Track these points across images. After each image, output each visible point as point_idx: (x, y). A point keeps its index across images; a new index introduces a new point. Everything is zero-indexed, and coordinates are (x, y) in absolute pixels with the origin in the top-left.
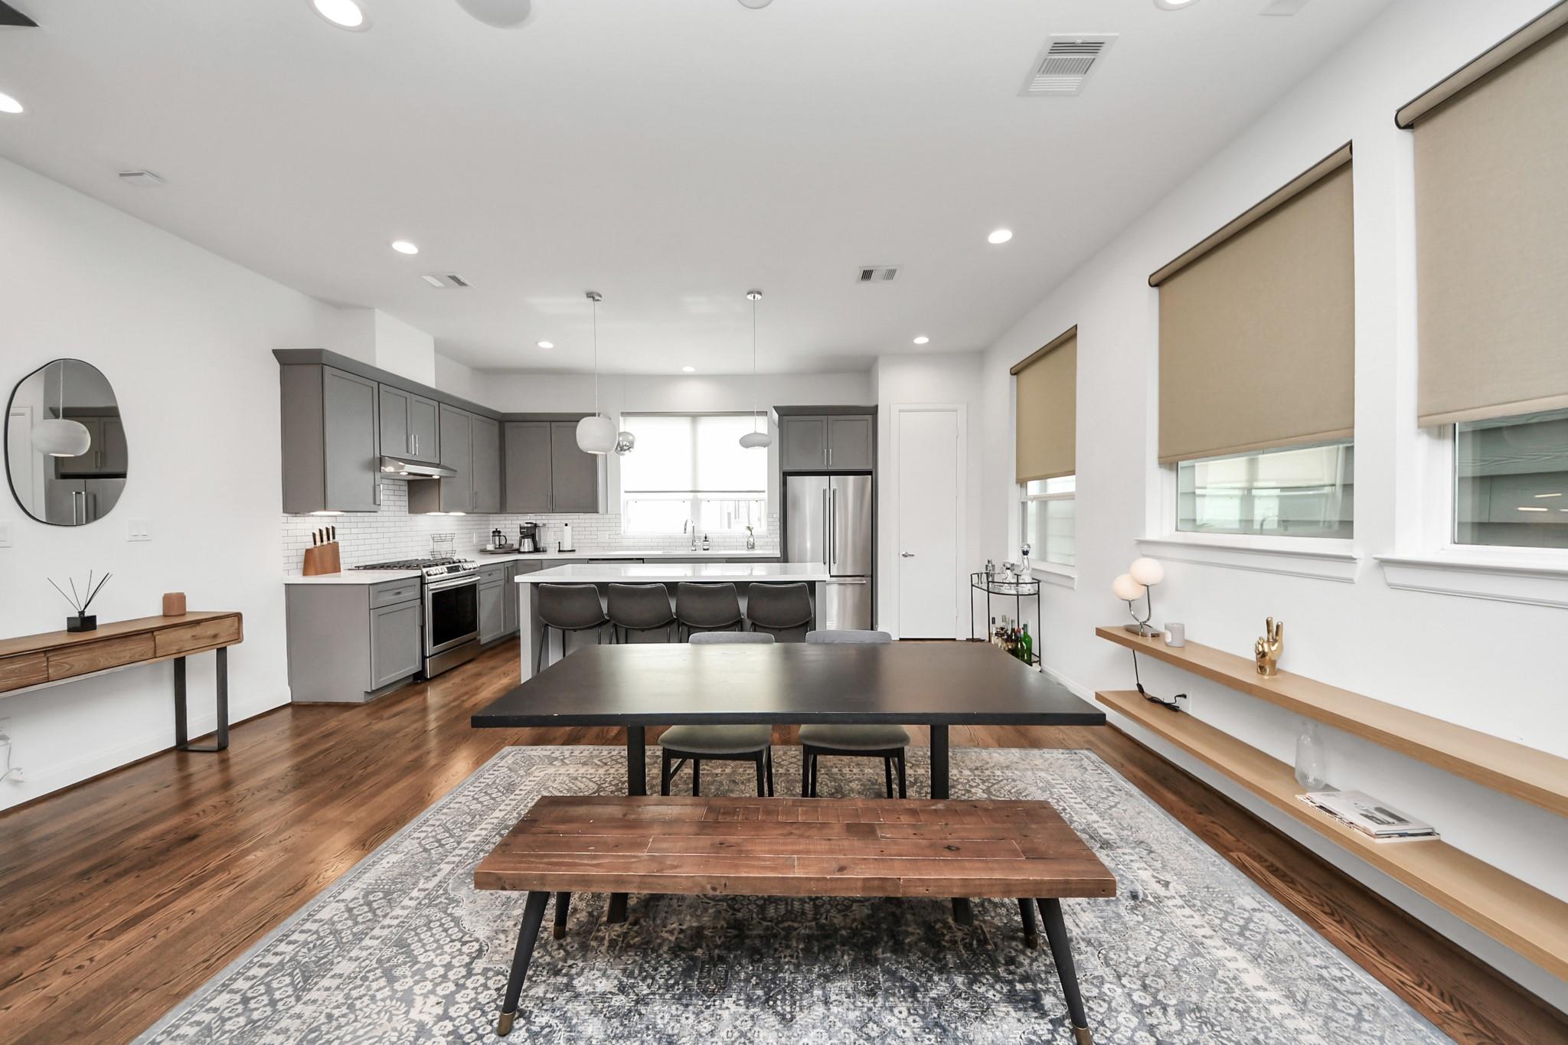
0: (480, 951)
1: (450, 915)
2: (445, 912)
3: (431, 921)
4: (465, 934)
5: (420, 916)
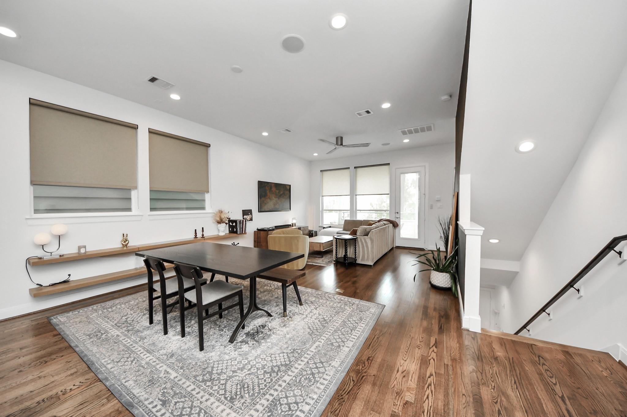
0: (304, 319)
1: (311, 330)
2: (312, 331)
3: (316, 330)
4: (307, 324)
5: (320, 333)
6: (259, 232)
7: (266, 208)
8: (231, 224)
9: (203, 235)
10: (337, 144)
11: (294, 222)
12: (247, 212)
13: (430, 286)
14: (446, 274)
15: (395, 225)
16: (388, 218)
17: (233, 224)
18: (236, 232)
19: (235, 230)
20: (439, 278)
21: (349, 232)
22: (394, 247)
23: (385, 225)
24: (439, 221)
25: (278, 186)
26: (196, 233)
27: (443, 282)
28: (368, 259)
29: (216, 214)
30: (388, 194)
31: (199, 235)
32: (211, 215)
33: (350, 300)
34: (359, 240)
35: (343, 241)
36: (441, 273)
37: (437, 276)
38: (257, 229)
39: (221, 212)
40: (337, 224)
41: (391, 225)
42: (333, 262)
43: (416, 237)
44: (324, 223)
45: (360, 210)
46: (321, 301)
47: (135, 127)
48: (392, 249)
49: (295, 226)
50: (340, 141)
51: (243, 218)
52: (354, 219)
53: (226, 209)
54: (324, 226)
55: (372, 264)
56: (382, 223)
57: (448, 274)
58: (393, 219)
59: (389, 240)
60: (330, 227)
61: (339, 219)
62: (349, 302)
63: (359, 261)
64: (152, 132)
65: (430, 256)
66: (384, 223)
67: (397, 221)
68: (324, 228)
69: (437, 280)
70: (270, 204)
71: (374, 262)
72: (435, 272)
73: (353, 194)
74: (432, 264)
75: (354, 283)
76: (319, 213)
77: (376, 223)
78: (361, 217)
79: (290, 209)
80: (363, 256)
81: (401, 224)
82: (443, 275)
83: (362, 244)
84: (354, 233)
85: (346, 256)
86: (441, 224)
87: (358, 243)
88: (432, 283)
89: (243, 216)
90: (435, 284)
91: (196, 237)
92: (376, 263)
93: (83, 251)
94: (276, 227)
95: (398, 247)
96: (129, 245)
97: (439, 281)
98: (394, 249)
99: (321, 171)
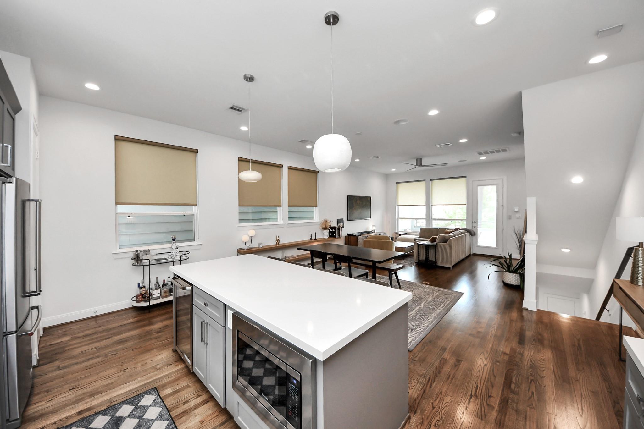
6: (349, 237)
7: (353, 217)
8: (331, 230)
9: (315, 238)
10: (417, 165)
11: (374, 228)
12: (340, 221)
13: (503, 284)
14: (517, 274)
15: (472, 233)
16: (465, 227)
17: (332, 230)
18: (335, 237)
19: (334, 235)
20: (510, 278)
21: (429, 240)
22: (472, 254)
23: (462, 233)
24: (515, 231)
25: (361, 198)
26: (311, 236)
27: (513, 281)
28: (447, 262)
29: (323, 223)
30: (465, 205)
31: (313, 238)
32: (319, 223)
33: (435, 288)
34: (439, 246)
35: (424, 246)
36: (512, 274)
37: (509, 276)
38: (348, 235)
39: (326, 221)
40: (410, 231)
41: (468, 233)
42: (415, 263)
43: (495, 245)
44: (400, 230)
45: (436, 220)
46: (413, 287)
47: (281, 166)
48: (469, 256)
49: (375, 232)
50: (419, 162)
51: (338, 226)
52: (430, 227)
53: (329, 219)
54: (400, 233)
55: (451, 266)
56: (458, 232)
57: (518, 275)
58: (470, 228)
59: (466, 247)
60: (406, 234)
61: (412, 226)
62: (436, 289)
63: (439, 264)
64: (290, 168)
65: (502, 261)
66: (461, 232)
67: (474, 229)
68: (400, 235)
69: (509, 279)
70: (356, 213)
71: (453, 265)
72: (507, 273)
73: (429, 204)
74: (504, 266)
75: (436, 279)
76: (395, 221)
77: (453, 231)
78: (436, 225)
79: (370, 218)
80: (443, 259)
81: (478, 233)
82: (513, 276)
83: (442, 249)
84: (434, 240)
85: (427, 258)
86: (516, 235)
87: (438, 249)
88: (505, 281)
89: (338, 224)
90: (507, 282)
91: (311, 238)
92: (454, 267)
93: (261, 246)
94: (362, 232)
95: (475, 255)
96: (279, 243)
97: (510, 280)
98: (472, 256)
99: (397, 183)
